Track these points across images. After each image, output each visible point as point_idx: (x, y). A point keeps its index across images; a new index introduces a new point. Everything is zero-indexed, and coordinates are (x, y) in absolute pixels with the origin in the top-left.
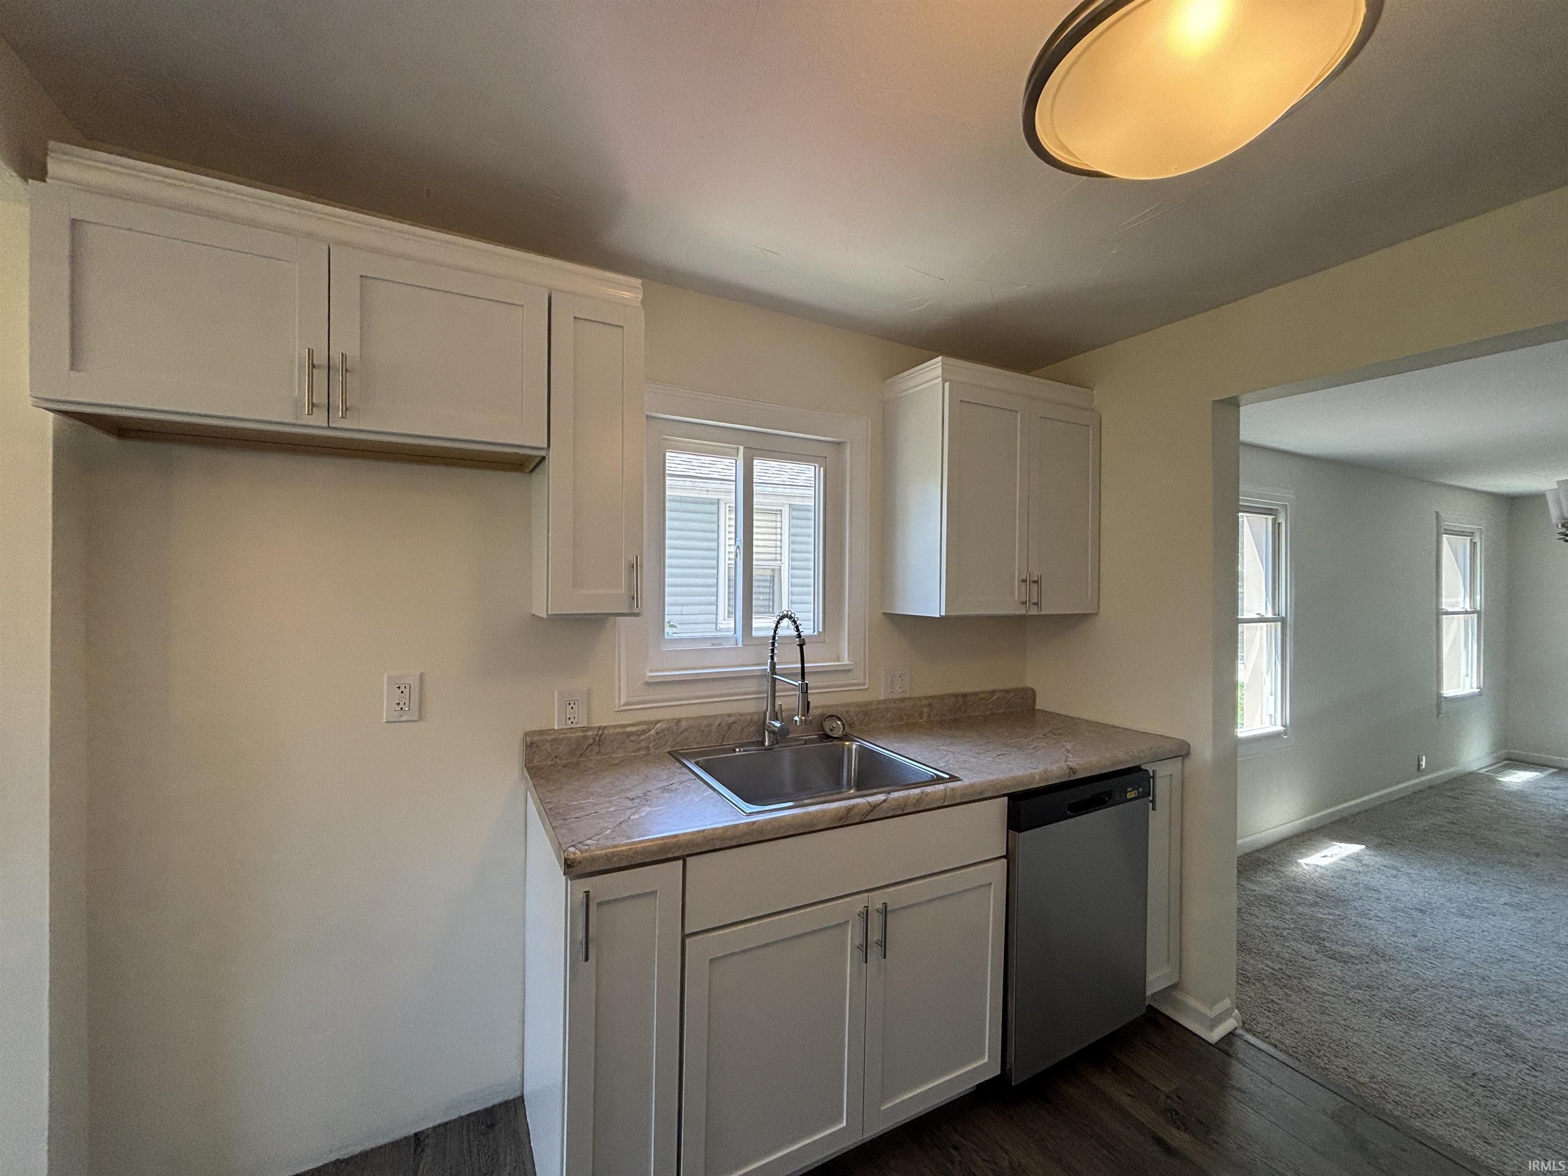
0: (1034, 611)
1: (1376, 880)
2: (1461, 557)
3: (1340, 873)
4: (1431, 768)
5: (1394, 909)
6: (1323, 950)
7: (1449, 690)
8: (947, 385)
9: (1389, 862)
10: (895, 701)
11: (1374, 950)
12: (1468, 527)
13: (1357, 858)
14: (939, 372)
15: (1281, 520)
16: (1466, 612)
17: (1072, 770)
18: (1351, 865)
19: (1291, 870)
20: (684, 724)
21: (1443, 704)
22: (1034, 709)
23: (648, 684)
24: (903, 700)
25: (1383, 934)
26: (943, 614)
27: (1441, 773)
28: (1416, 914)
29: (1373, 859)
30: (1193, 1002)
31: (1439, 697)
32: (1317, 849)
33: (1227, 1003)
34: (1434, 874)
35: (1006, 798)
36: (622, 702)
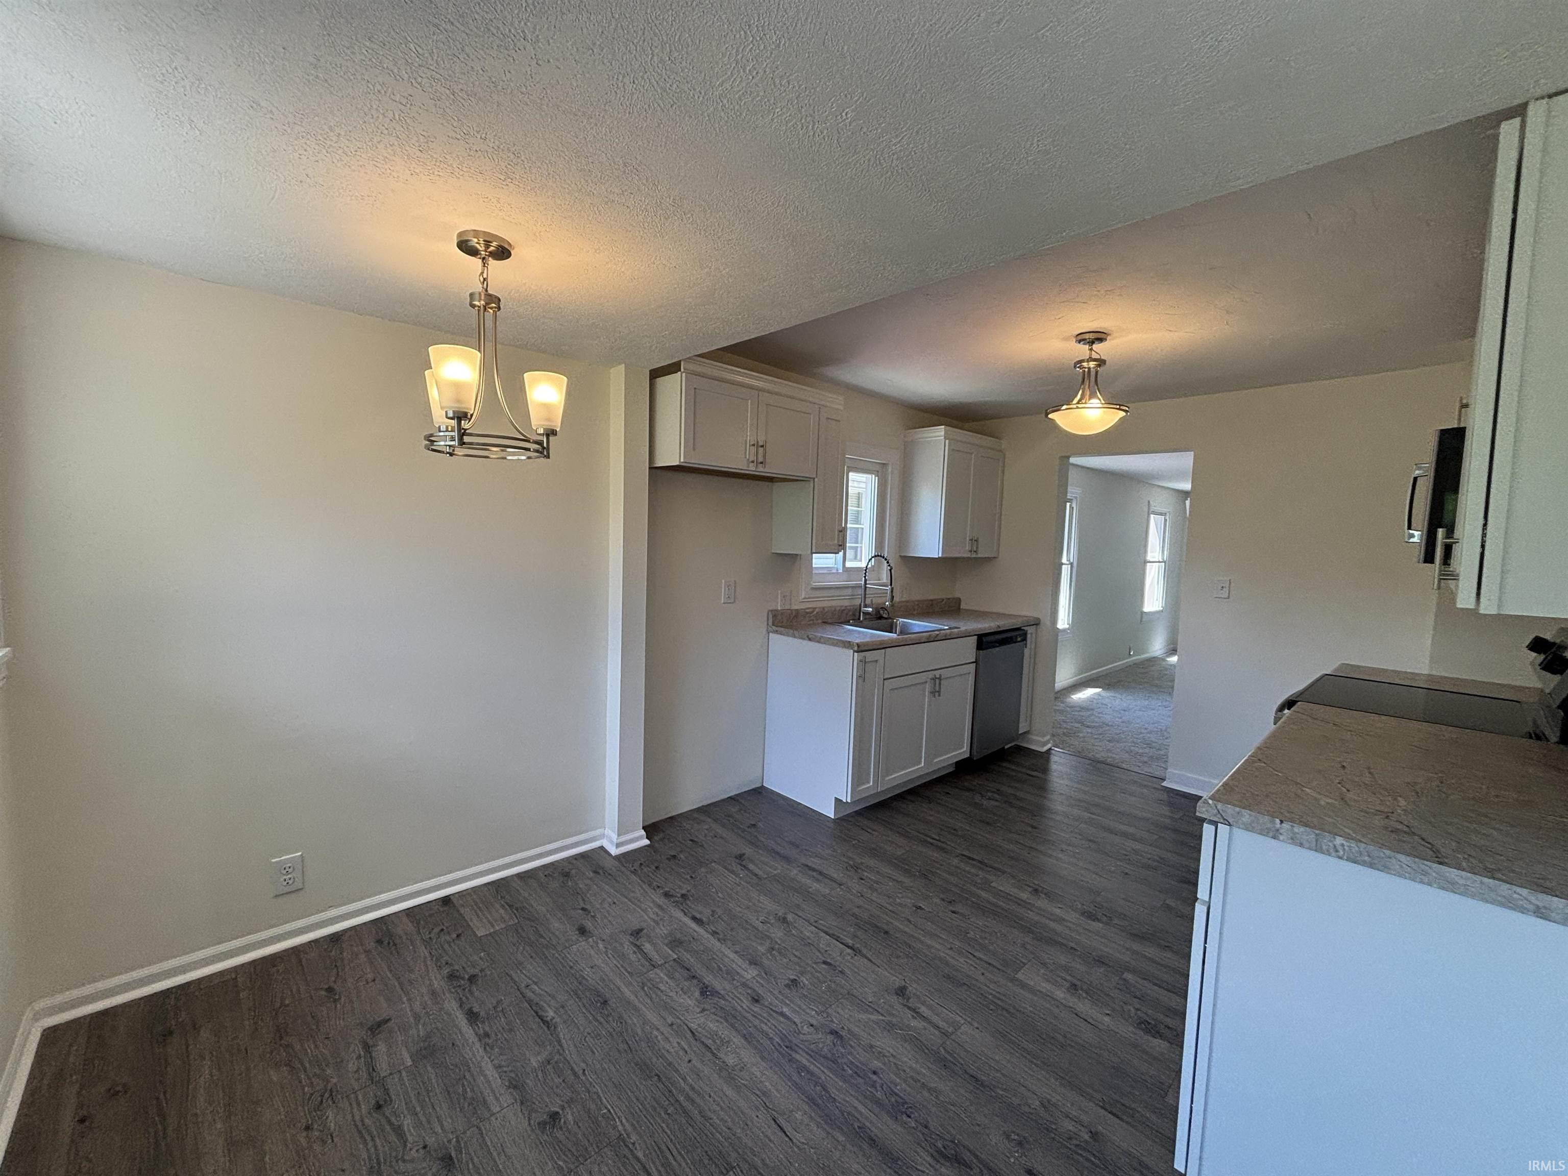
0: (974, 556)
1: (1106, 701)
2: (1159, 526)
3: (1091, 700)
4: (1134, 655)
5: (1113, 710)
6: (1083, 724)
7: (1147, 608)
8: (947, 441)
9: (1112, 694)
10: (903, 602)
11: (1104, 723)
12: (1164, 510)
13: (1099, 694)
14: (943, 433)
15: (1074, 505)
16: (1159, 562)
17: (999, 627)
18: (1096, 697)
19: (1068, 700)
20: (826, 610)
21: (1144, 614)
22: (959, 608)
23: (813, 589)
24: (907, 602)
25: (1108, 718)
26: (940, 556)
27: (1139, 657)
28: (1122, 712)
29: (1106, 694)
30: (1035, 738)
31: (1142, 613)
32: (1080, 691)
33: (1048, 737)
34: (1131, 697)
35: (976, 637)
36: (803, 597)
